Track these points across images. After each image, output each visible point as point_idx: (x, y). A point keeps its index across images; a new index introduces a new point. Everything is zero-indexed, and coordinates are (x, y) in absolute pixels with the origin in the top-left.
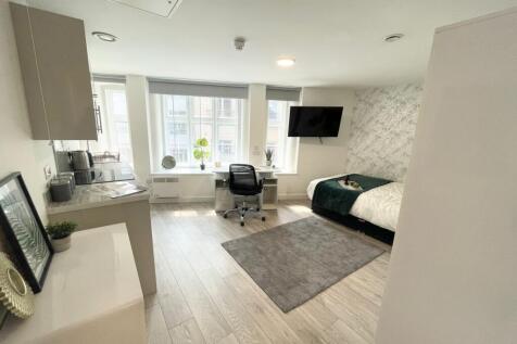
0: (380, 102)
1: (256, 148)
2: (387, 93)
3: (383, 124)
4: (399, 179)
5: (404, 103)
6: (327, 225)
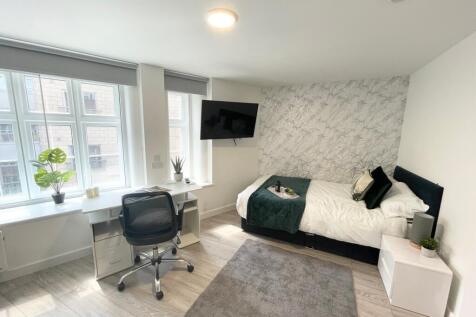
0: (288, 100)
1: (157, 158)
2: (294, 91)
3: (293, 122)
4: (314, 176)
5: (311, 102)
6: (272, 249)
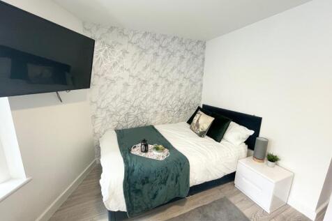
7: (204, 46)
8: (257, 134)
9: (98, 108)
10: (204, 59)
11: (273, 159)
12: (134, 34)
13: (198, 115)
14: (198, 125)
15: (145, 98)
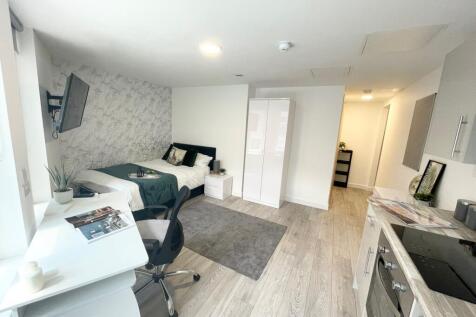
7: (171, 92)
8: (214, 158)
9: (69, 147)
10: (171, 102)
11: (223, 171)
12: (108, 75)
13: (173, 151)
14: (174, 158)
15: (120, 137)
